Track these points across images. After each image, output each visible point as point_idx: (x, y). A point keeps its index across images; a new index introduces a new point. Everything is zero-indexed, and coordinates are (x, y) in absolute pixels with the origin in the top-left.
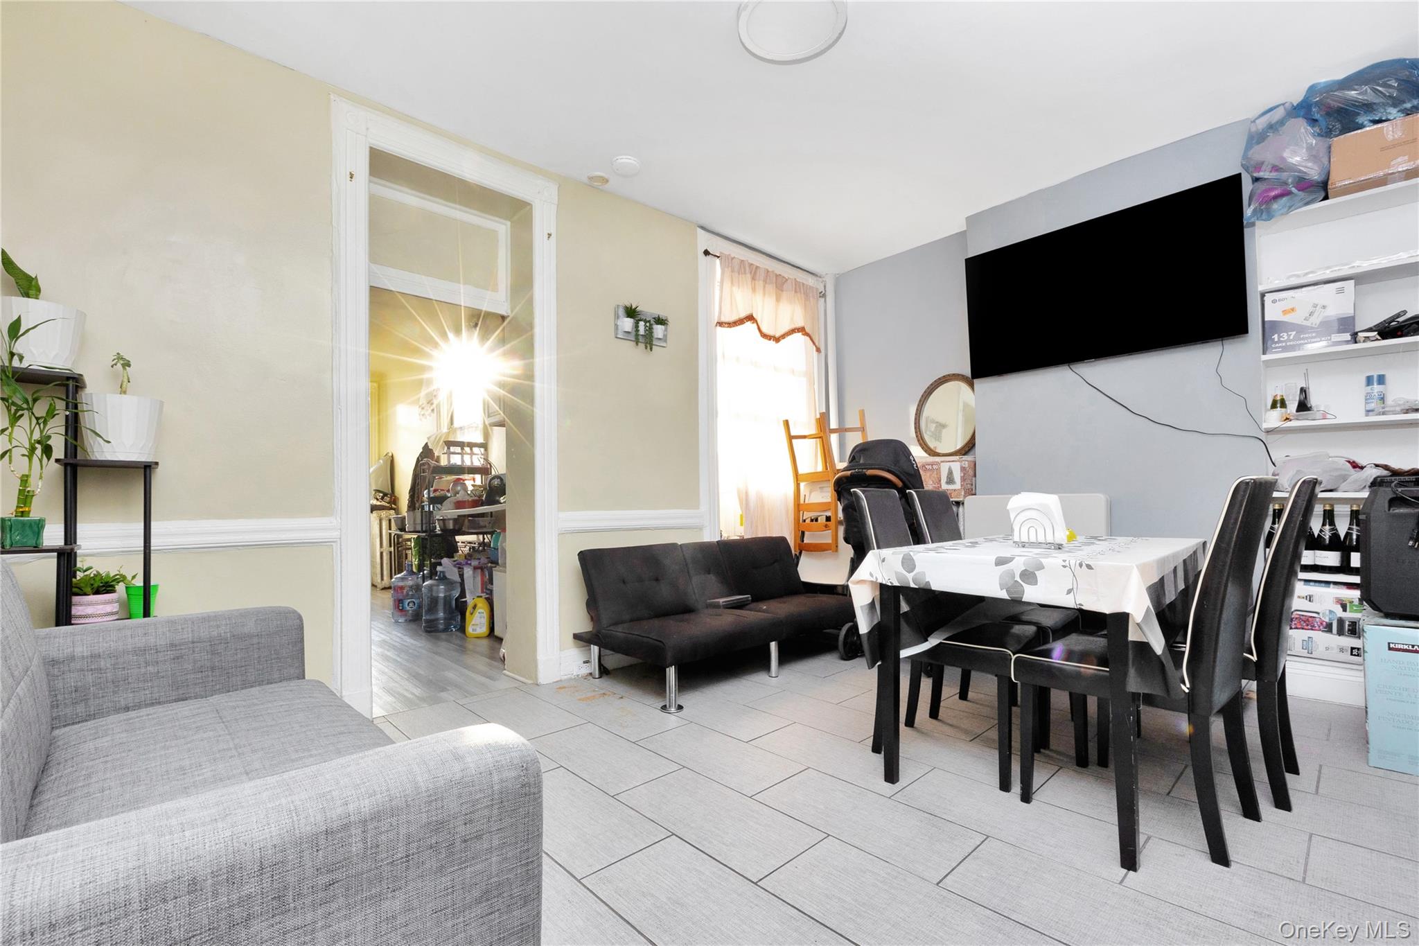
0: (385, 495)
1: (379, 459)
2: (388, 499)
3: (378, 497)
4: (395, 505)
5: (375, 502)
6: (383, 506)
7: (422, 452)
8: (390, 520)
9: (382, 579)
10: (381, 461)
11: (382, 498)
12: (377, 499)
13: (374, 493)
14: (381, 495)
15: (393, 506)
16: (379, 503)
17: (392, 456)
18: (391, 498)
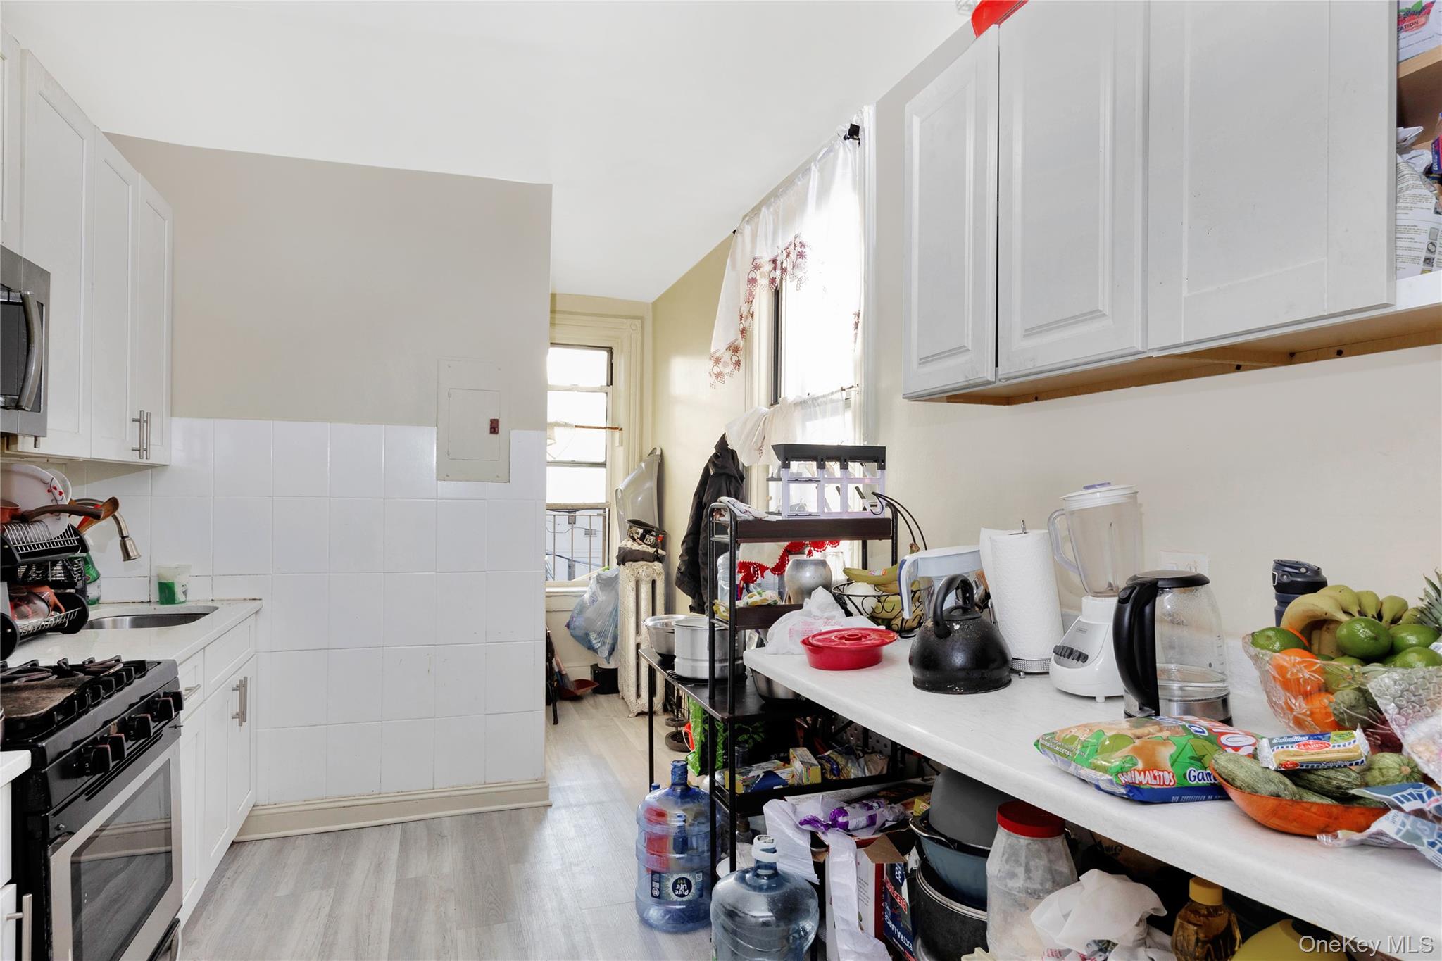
0: (648, 530)
1: (641, 460)
2: (652, 539)
3: (636, 536)
4: (663, 549)
5: (630, 544)
6: (644, 552)
7: (715, 455)
8: (654, 582)
9: (638, 695)
10: (643, 465)
11: (642, 538)
12: (634, 540)
13: (628, 525)
14: (641, 531)
15: (660, 551)
16: (636, 547)
17: (662, 455)
18: (657, 536)
